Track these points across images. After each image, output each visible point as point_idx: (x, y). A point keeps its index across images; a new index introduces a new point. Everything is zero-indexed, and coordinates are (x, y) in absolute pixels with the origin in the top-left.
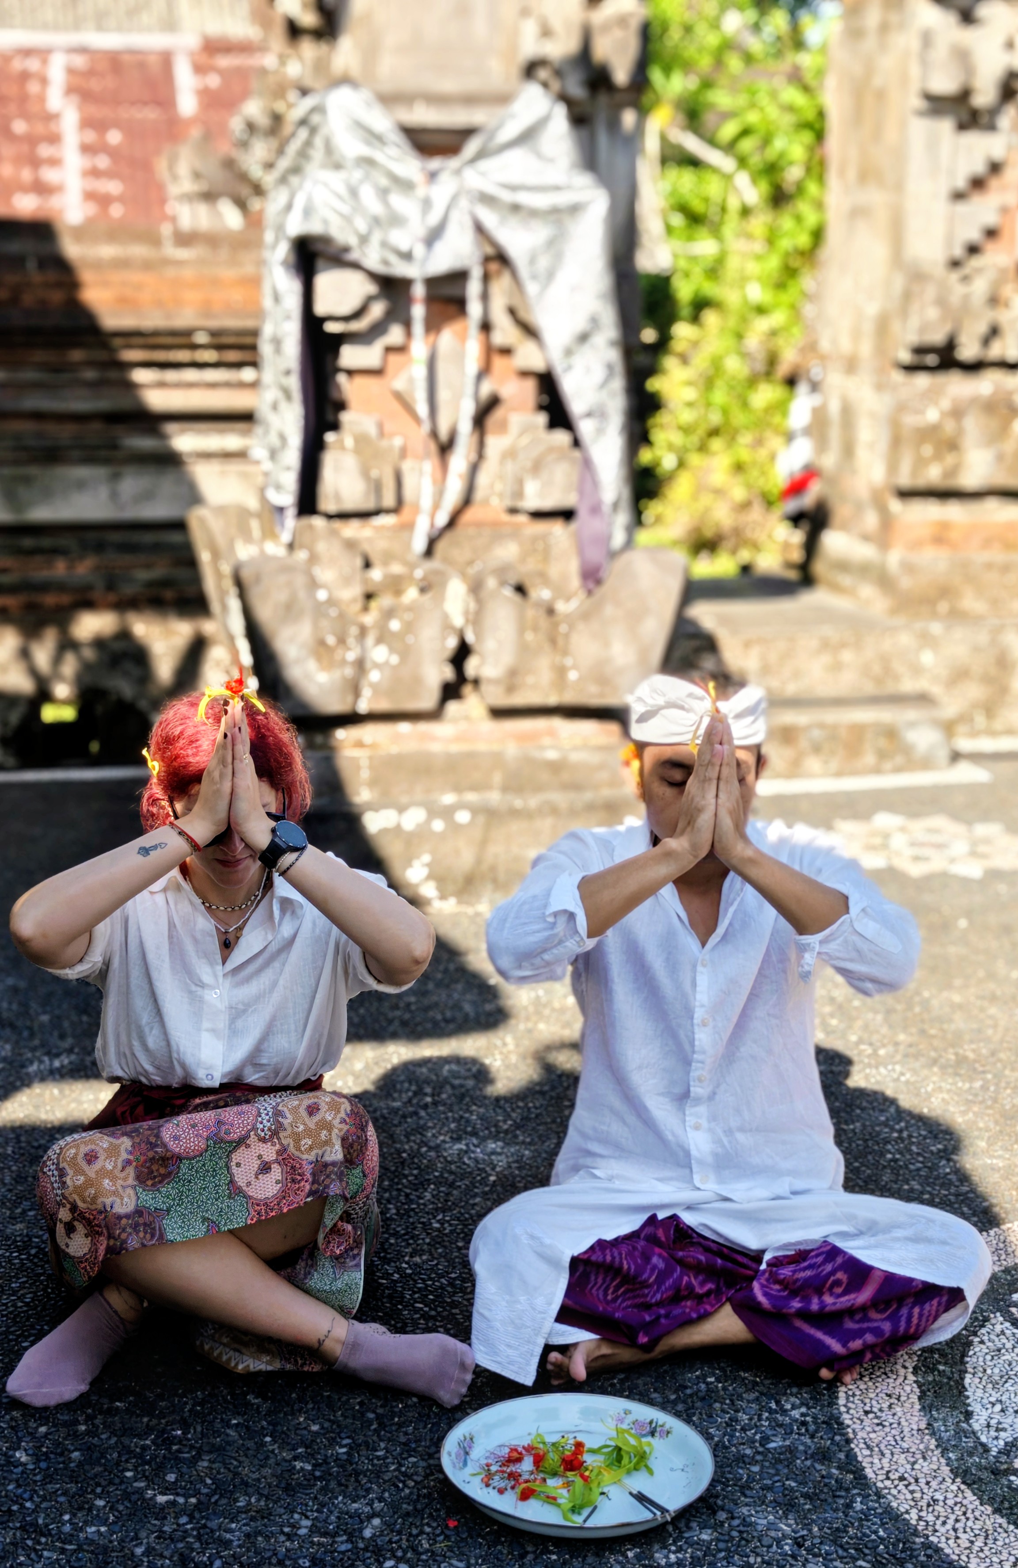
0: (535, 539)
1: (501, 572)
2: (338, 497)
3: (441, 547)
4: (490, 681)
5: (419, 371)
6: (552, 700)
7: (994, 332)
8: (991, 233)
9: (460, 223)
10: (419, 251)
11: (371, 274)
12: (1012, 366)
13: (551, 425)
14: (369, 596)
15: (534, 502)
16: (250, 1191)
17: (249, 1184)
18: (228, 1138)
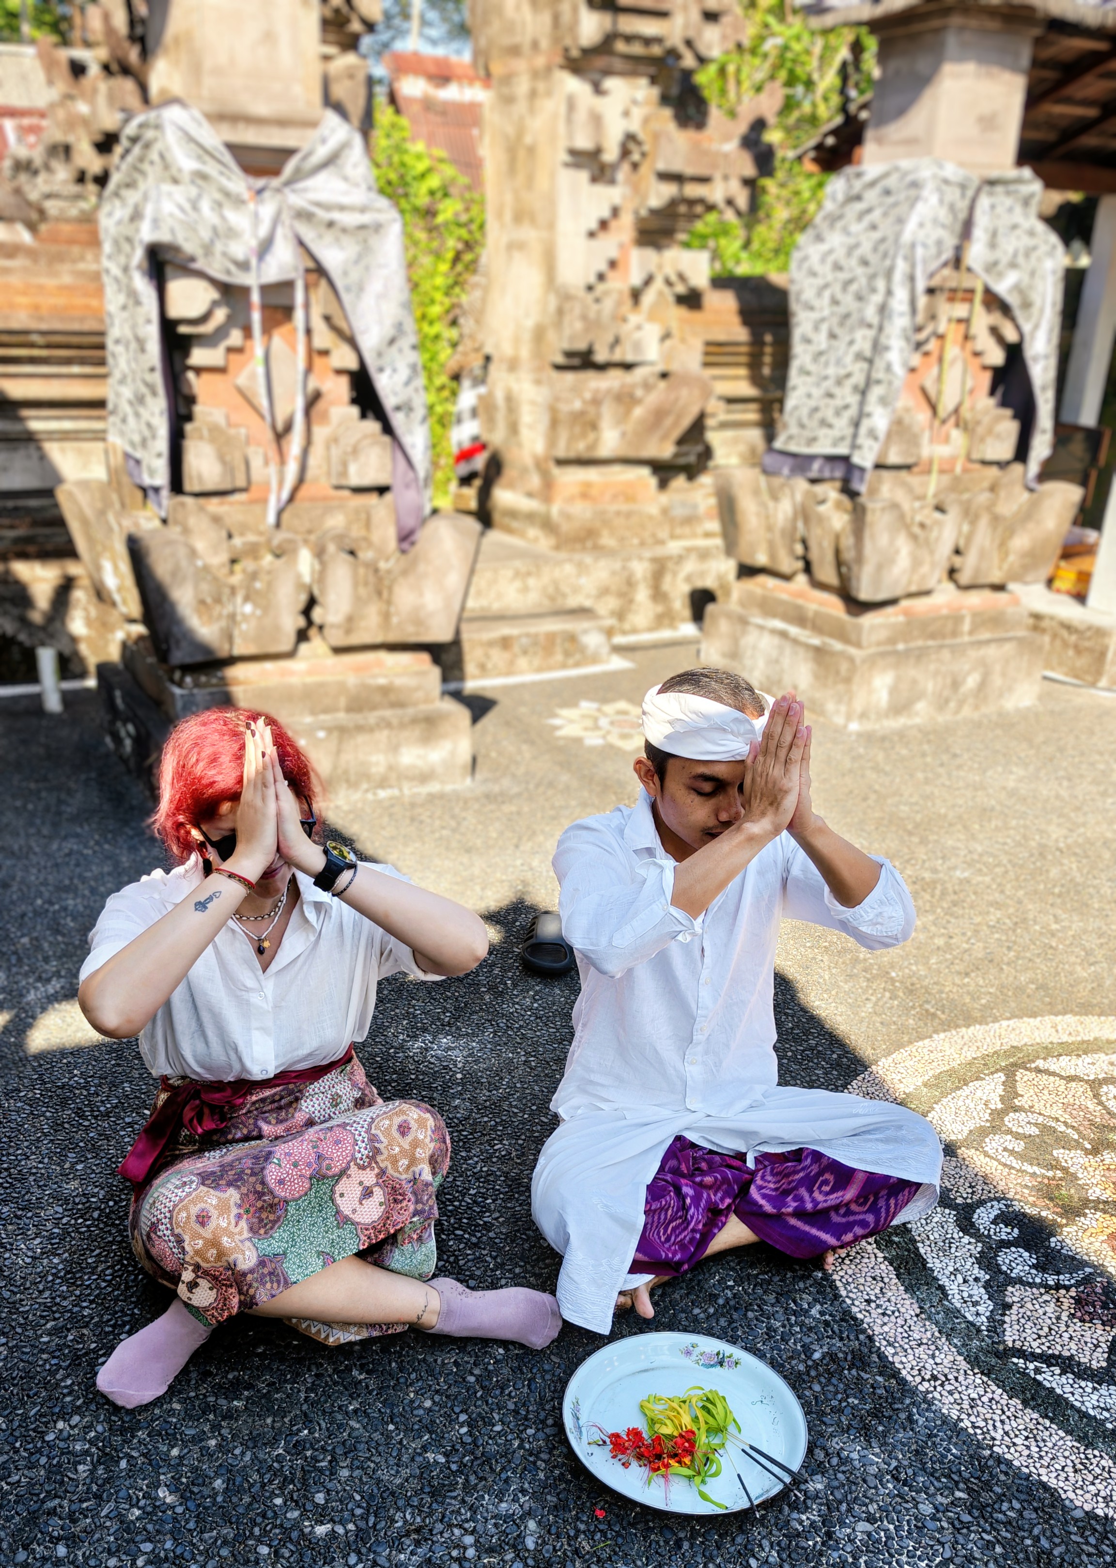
0: (357, 511)
1: (339, 538)
2: (200, 478)
3: (285, 519)
4: (333, 626)
5: (260, 370)
6: (379, 639)
7: (617, 341)
8: (613, 264)
9: (285, 237)
10: (254, 262)
11: (214, 282)
12: (628, 367)
13: (363, 416)
14: (233, 561)
15: (355, 480)
16: (356, 1218)
17: (354, 1211)
18: (330, 1173)
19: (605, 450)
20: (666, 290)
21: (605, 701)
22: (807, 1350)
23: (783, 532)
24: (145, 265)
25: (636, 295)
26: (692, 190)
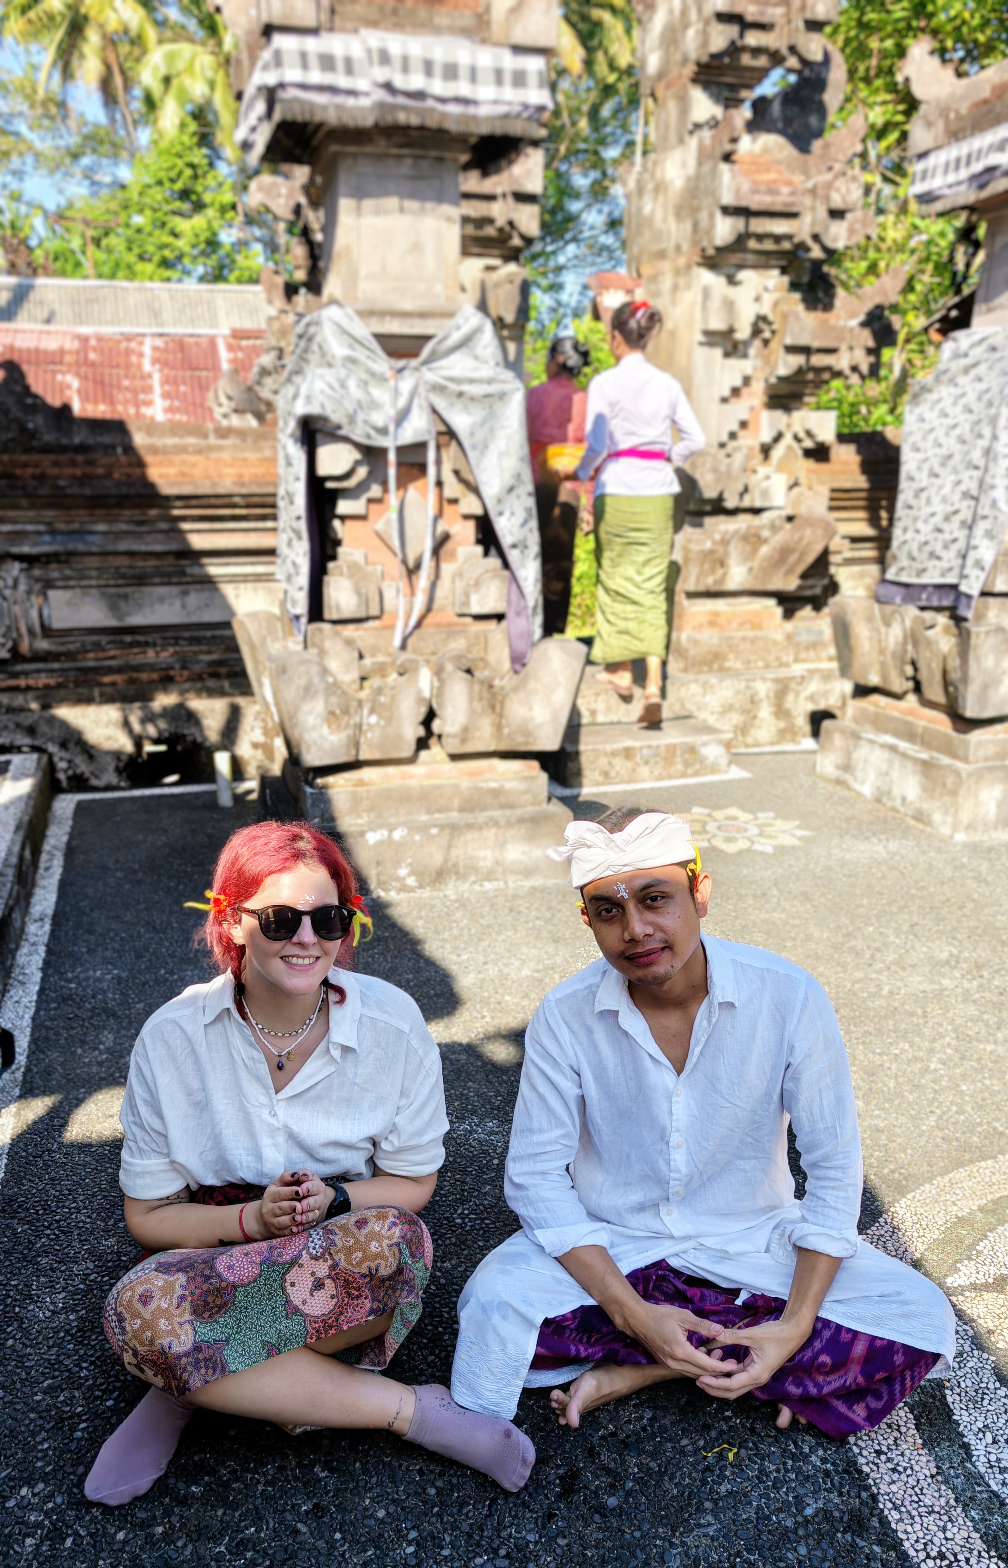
0: (477, 636)
1: (455, 659)
2: (338, 607)
3: (411, 642)
4: (449, 735)
5: (394, 516)
6: (492, 748)
7: (746, 490)
8: (744, 425)
9: (421, 407)
10: (392, 428)
11: (358, 446)
12: (756, 511)
13: (486, 554)
14: (363, 679)
15: (476, 609)
16: (306, 1309)
17: (304, 1302)
18: (281, 1260)
19: (732, 584)
20: (795, 445)
21: (717, 807)
22: (800, 1503)
23: (894, 654)
24: (298, 433)
25: (766, 450)
26: (818, 360)
